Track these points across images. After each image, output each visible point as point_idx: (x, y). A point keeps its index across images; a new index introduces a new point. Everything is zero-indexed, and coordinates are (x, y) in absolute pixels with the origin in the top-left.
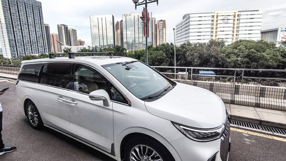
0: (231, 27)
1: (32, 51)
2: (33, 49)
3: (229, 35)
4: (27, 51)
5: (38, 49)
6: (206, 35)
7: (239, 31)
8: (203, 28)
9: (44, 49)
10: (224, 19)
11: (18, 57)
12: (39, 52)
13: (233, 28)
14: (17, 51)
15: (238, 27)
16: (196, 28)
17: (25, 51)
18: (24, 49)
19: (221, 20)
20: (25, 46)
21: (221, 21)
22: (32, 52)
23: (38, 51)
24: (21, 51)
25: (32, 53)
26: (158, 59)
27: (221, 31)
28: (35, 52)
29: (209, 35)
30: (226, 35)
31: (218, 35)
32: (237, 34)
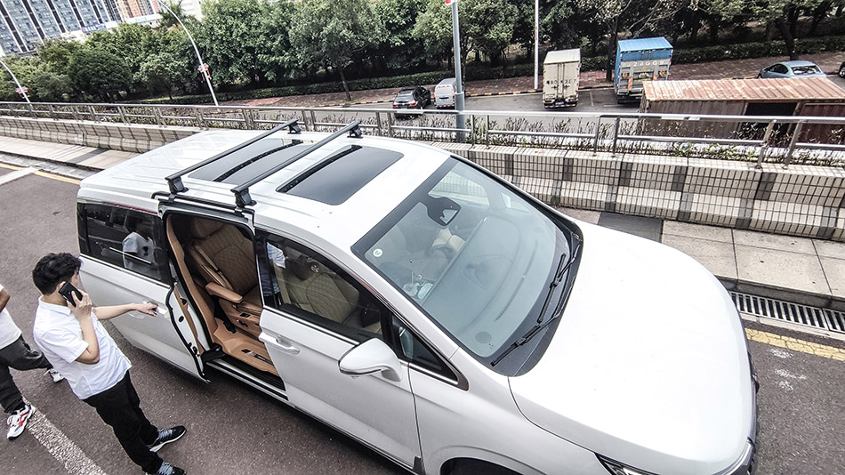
1: (59, 21)
2: (58, 13)
4: (43, 24)
5: (76, 10)
9: (95, 8)
11: (23, 49)
12: (82, 24)
14: (13, 28)
17: (37, 24)
18: (32, 16)
20: (32, 9)
22: (61, 27)
23: (79, 18)
24: (25, 26)
25: (63, 31)
26: (477, 15)
28: (72, 25)
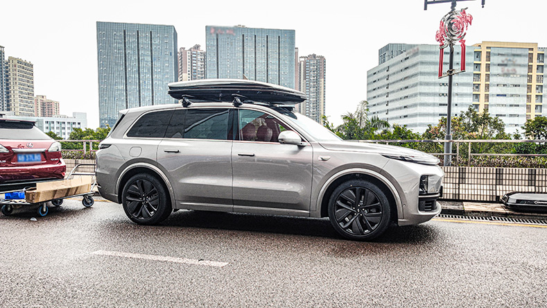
0: (523, 86)
3: (518, 106)
6: (463, 105)
7: (543, 98)
10: (505, 62)
13: (528, 88)
15: (539, 88)
19: (499, 65)
21: (498, 70)
27: (498, 95)
29: (468, 105)
30: (511, 105)
31: (492, 105)
32: (537, 106)
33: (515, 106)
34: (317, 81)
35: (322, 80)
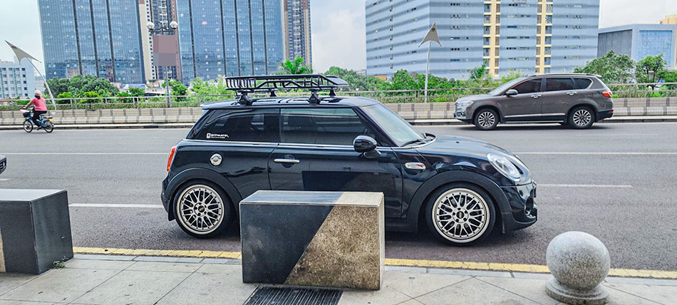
0: (534, 16)
3: (528, 37)
6: (474, 38)
7: (553, 30)
8: (464, 16)
13: (538, 19)
15: (550, 18)
16: (445, 16)
27: (509, 27)
29: (480, 38)
30: (521, 38)
31: (503, 38)
32: (546, 37)
33: (526, 37)
34: (300, 13)
35: (307, 11)
